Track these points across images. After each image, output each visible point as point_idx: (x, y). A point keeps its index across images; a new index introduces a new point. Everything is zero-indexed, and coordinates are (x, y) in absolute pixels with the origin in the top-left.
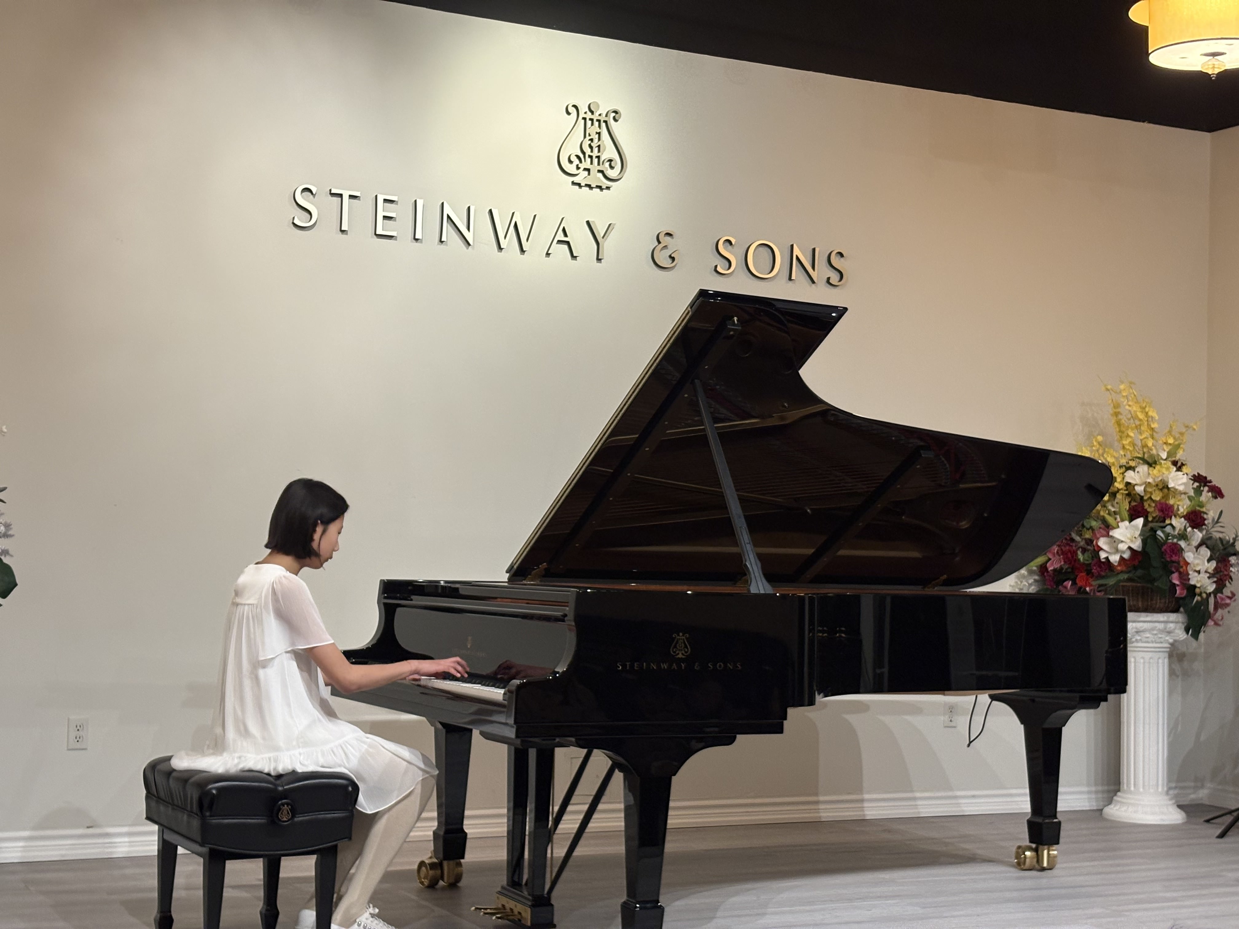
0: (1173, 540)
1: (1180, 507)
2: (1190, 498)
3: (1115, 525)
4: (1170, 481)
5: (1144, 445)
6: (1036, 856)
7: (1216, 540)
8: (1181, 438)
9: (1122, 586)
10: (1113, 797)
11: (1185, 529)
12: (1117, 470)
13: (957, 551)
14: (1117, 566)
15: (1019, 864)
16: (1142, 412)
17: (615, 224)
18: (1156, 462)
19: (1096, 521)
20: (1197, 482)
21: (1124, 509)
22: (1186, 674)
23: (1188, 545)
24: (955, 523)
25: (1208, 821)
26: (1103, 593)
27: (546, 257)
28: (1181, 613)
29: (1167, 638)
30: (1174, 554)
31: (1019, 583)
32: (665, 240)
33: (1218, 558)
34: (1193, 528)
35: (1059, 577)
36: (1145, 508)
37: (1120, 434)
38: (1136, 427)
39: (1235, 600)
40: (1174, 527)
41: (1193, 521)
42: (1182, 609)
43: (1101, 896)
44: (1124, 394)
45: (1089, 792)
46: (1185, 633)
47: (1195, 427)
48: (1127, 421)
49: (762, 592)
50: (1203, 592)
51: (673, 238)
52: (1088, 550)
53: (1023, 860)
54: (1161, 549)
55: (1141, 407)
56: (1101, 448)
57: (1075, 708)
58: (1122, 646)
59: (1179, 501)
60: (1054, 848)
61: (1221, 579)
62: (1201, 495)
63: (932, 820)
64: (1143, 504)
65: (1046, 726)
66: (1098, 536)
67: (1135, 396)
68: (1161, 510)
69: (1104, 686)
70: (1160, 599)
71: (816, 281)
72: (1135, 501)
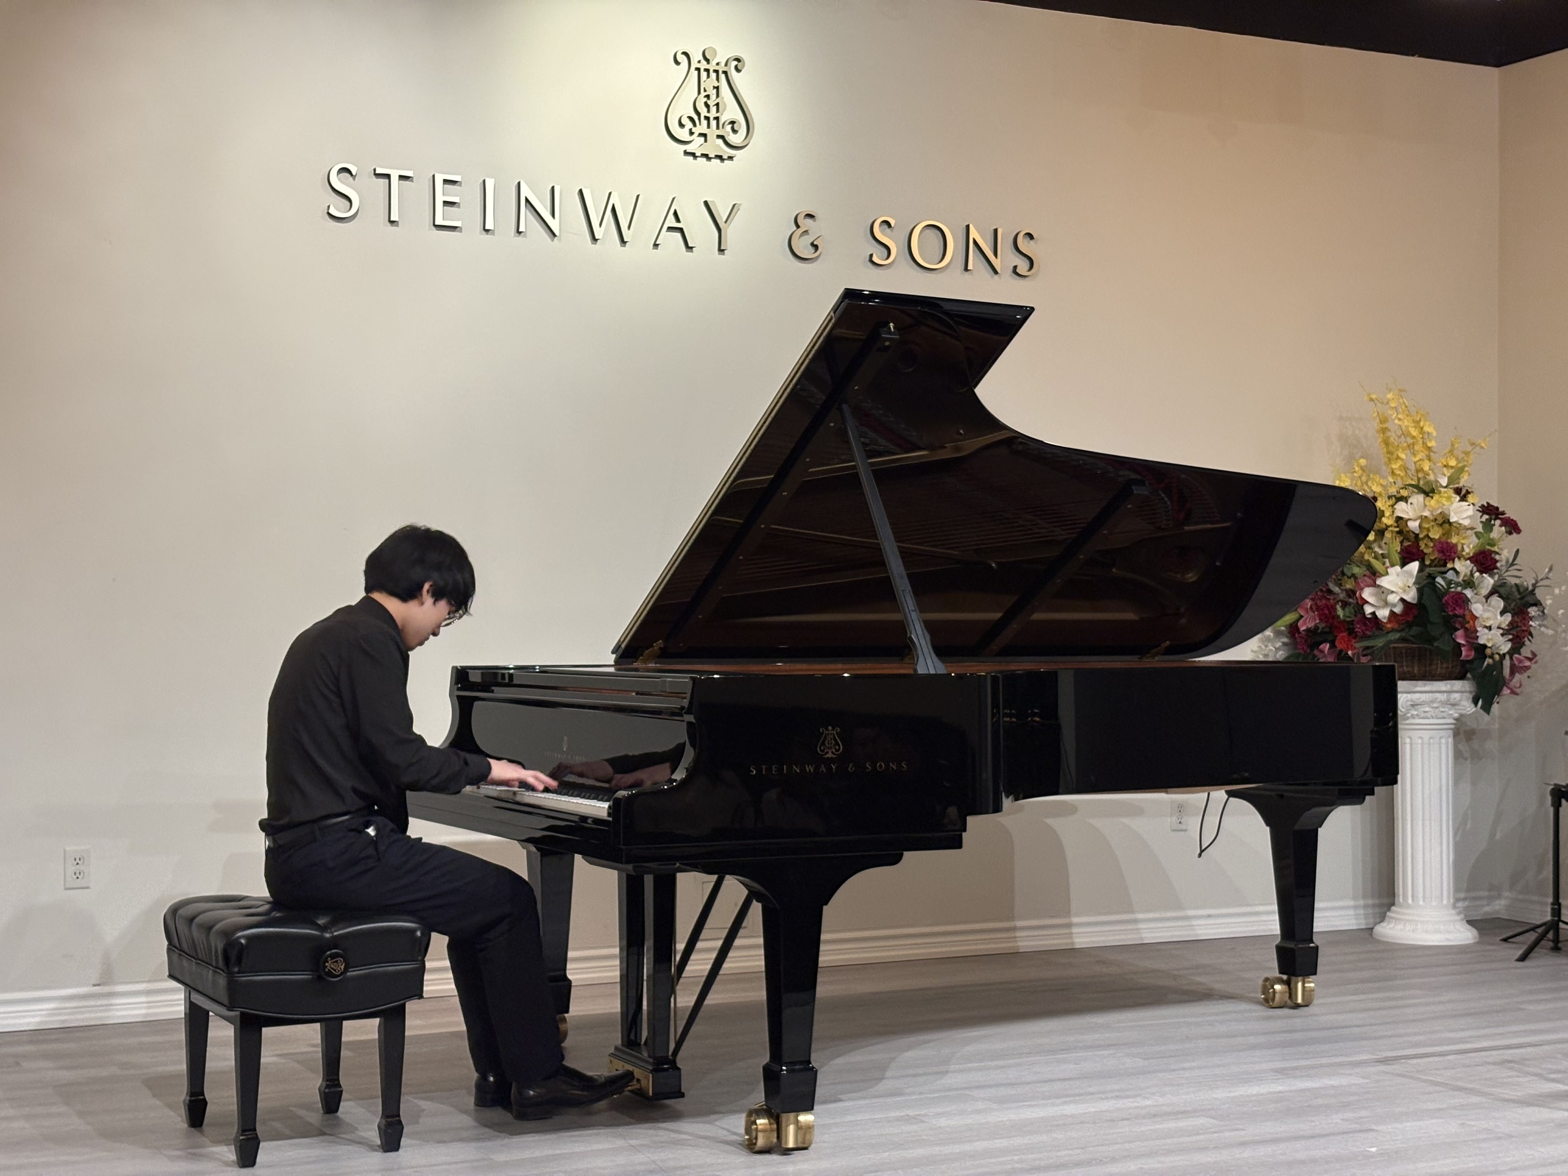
0: (1455, 588)
1: (1465, 547)
2: (1477, 535)
3: (1383, 574)
4: (1452, 514)
5: (1418, 468)
6: (1287, 990)
7: (1512, 587)
8: (1465, 458)
9: (1394, 648)
10: (1385, 913)
11: (1472, 575)
12: (1386, 502)
13: (1182, 610)
14: (1386, 623)
15: (1266, 1000)
16: (1415, 427)
17: (740, 205)
18: (1434, 490)
19: (1358, 566)
20: (1487, 514)
21: (1395, 553)
22: (1476, 756)
23: (1476, 594)
24: (1179, 576)
25: (1505, 940)
26: (1369, 657)
27: (653, 249)
28: (1468, 679)
29: (1451, 712)
30: (1457, 606)
31: (1263, 647)
32: (805, 223)
33: (1513, 609)
34: (1481, 572)
35: (1314, 638)
36: (1421, 549)
37: (1389, 455)
38: (1409, 446)
39: (1536, 662)
40: (1457, 573)
41: (1482, 564)
42: (1469, 675)
43: (1369, 1039)
44: (1393, 405)
45: (1355, 907)
46: (1473, 705)
47: (1483, 445)
48: (1396, 438)
49: (932, 672)
50: (1495, 652)
51: (815, 221)
52: (1350, 604)
53: (1272, 994)
54: (1441, 601)
55: (1414, 421)
56: (1364, 474)
57: (1333, 804)
58: (1390, 724)
59: (1463, 539)
60: (1310, 980)
61: (1518, 636)
62: (1491, 530)
63: (1159, 947)
64: (1418, 544)
65: (1297, 827)
66: (1362, 585)
67: (1406, 407)
68: (1442, 551)
69: (1369, 776)
70: (1442, 663)
71: (999, 271)
72: (1408, 540)
